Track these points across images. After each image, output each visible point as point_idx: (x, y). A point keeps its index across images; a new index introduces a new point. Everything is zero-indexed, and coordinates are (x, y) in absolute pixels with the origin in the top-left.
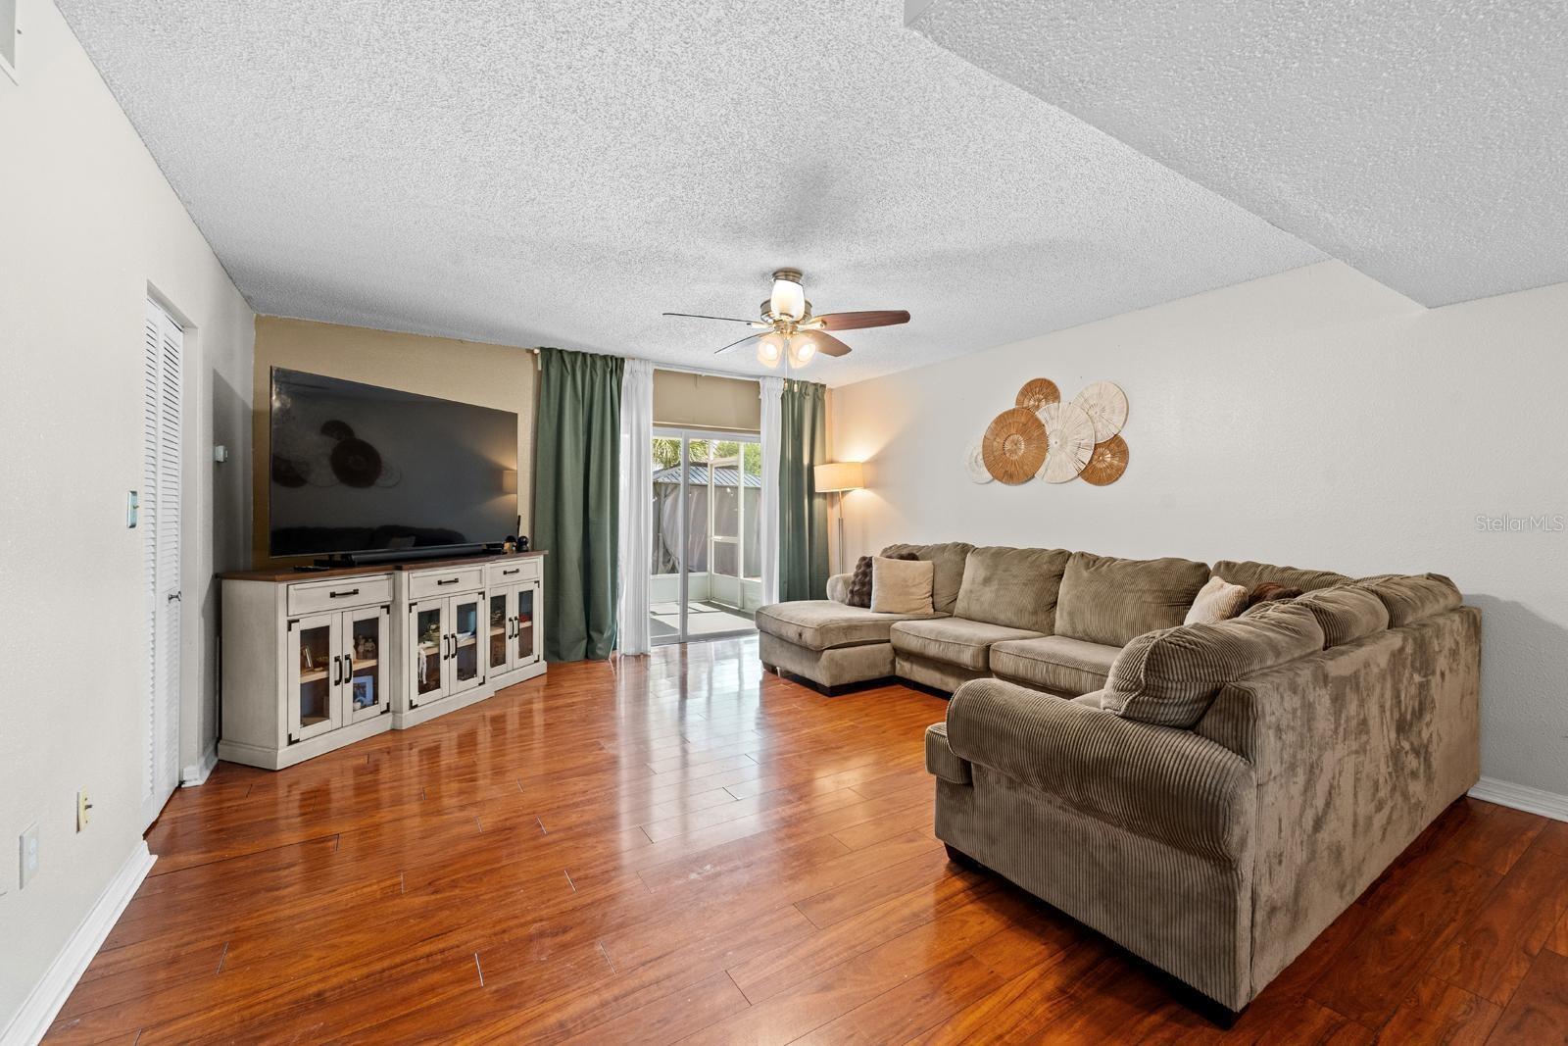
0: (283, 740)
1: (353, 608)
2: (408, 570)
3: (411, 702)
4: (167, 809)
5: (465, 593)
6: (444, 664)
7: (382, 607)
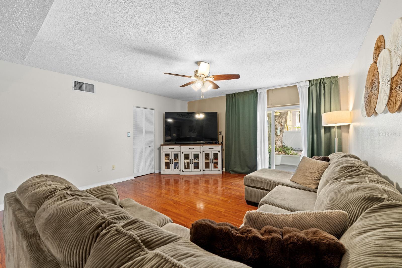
0: (162, 170)
1: (173, 151)
2: (182, 145)
3: (183, 170)
4: (149, 175)
5: (195, 151)
6: (190, 165)
7: (179, 152)
